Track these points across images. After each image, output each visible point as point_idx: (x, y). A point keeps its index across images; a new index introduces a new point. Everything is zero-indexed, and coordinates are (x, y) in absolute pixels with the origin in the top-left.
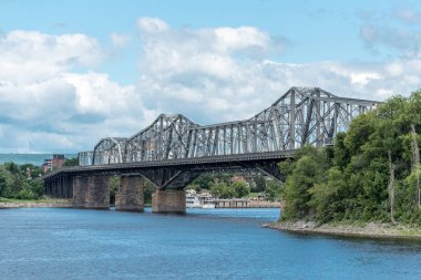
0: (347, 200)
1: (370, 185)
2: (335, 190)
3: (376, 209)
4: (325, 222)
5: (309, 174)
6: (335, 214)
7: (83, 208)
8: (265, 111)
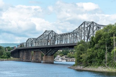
0: (93, 59)
1: (100, 54)
2: (89, 56)
3: (102, 62)
4: (86, 66)
5: (81, 50)
6: (89, 64)
7: (23, 61)
8: (76, 29)
